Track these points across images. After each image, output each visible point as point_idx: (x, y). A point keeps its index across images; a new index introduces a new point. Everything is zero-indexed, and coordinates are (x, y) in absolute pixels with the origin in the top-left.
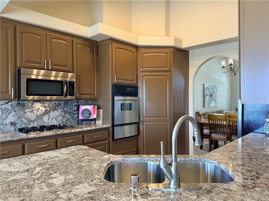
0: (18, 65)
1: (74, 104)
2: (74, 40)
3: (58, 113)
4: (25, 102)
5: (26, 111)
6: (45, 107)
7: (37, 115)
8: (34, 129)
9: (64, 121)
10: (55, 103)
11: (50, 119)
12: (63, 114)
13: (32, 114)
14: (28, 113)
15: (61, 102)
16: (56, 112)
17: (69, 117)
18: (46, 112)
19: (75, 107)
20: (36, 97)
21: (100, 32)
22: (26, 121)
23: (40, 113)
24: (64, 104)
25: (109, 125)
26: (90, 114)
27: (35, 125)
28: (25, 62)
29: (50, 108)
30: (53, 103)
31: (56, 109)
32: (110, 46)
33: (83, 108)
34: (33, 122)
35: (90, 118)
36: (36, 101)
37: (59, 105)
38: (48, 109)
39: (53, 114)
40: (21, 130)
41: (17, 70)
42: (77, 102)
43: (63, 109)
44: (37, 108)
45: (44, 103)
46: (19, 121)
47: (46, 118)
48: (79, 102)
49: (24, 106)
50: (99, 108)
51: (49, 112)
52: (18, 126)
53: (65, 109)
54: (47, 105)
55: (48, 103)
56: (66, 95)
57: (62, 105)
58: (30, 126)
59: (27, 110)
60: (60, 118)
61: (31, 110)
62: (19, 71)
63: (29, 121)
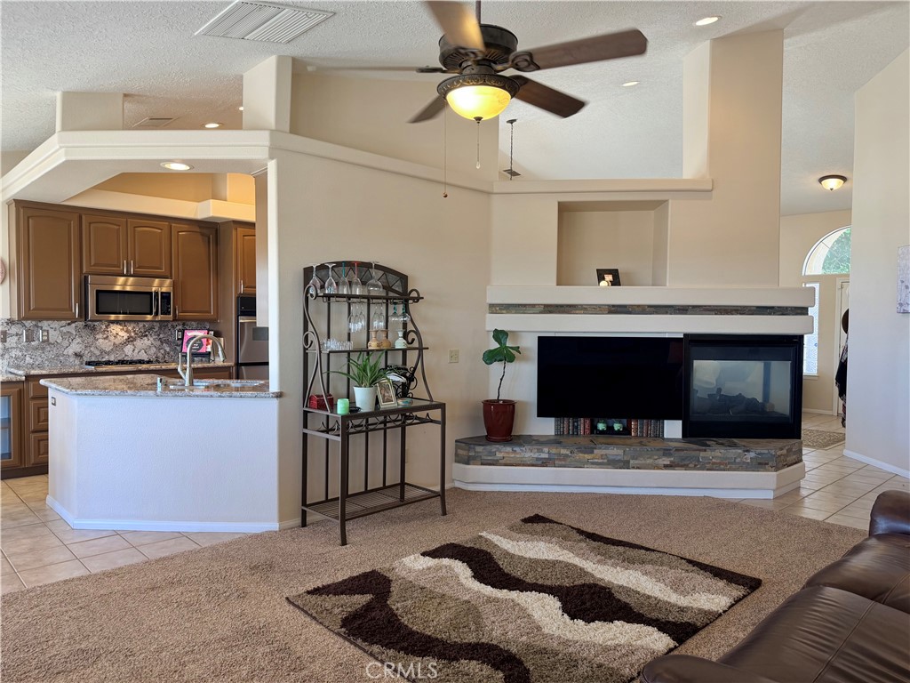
0: (84, 271)
1: (178, 328)
2: (173, 225)
3: (149, 342)
4: (96, 324)
5: (97, 336)
6: (127, 331)
7: (114, 344)
8: (108, 363)
9: (160, 355)
10: (144, 326)
11: (136, 351)
12: (159, 343)
13: (107, 341)
14: (101, 341)
15: (155, 324)
16: (146, 340)
17: (168, 349)
18: (130, 340)
19: (180, 333)
20: (121, 317)
21: (211, 215)
22: (98, 353)
23: (118, 341)
24: (160, 328)
25: (232, 364)
26: (201, 345)
27: (112, 359)
28: (94, 266)
29: (136, 334)
30: (141, 325)
31: (146, 336)
32: (234, 232)
33: (189, 334)
34: (108, 353)
35: (200, 351)
36: (113, 322)
37: (152, 328)
38: (133, 334)
39: (139, 343)
40: (89, 363)
41: (83, 277)
42: (184, 324)
43: (159, 335)
44: (114, 332)
45: (125, 326)
46: (87, 352)
47: (128, 349)
48: (185, 324)
49: (94, 329)
50: (217, 334)
51: (135, 340)
52: (86, 359)
53: (161, 336)
54: (130, 328)
55: (133, 325)
56: (157, 314)
57: (157, 329)
58: (104, 360)
59: (100, 336)
60: (153, 350)
61: (105, 336)
62: (86, 278)
63: (103, 352)
